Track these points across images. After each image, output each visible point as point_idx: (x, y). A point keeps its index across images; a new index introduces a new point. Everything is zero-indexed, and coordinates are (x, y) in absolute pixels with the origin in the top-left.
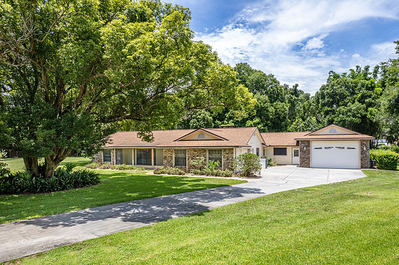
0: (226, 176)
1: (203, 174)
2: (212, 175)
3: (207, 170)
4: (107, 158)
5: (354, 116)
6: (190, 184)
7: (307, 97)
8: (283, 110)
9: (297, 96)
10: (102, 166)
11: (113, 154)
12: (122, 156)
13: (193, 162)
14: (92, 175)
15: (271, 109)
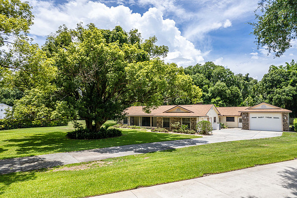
0: (192, 134)
1: (179, 132)
2: (184, 133)
3: (181, 130)
4: (126, 122)
5: (287, 95)
6: (171, 137)
7: (256, 82)
8: (236, 91)
9: (248, 82)
10: (123, 126)
11: (129, 120)
12: (134, 121)
13: (174, 125)
14: (118, 131)
15: (228, 91)
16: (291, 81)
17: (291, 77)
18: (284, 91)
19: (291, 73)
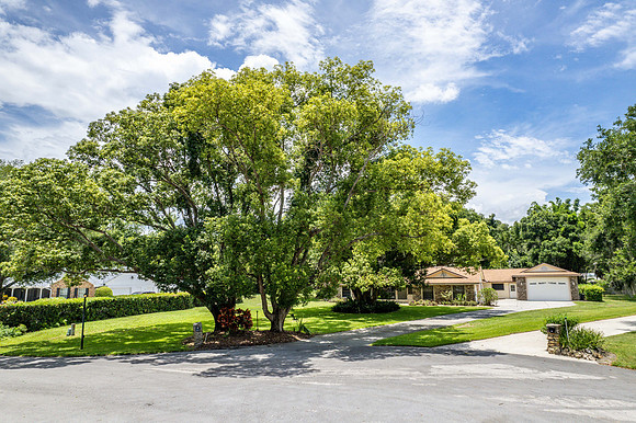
7: (505, 227)
9: (495, 227)
16: (563, 229)
17: (562, 223)
18: (555, 245)
19: (561, 218)
